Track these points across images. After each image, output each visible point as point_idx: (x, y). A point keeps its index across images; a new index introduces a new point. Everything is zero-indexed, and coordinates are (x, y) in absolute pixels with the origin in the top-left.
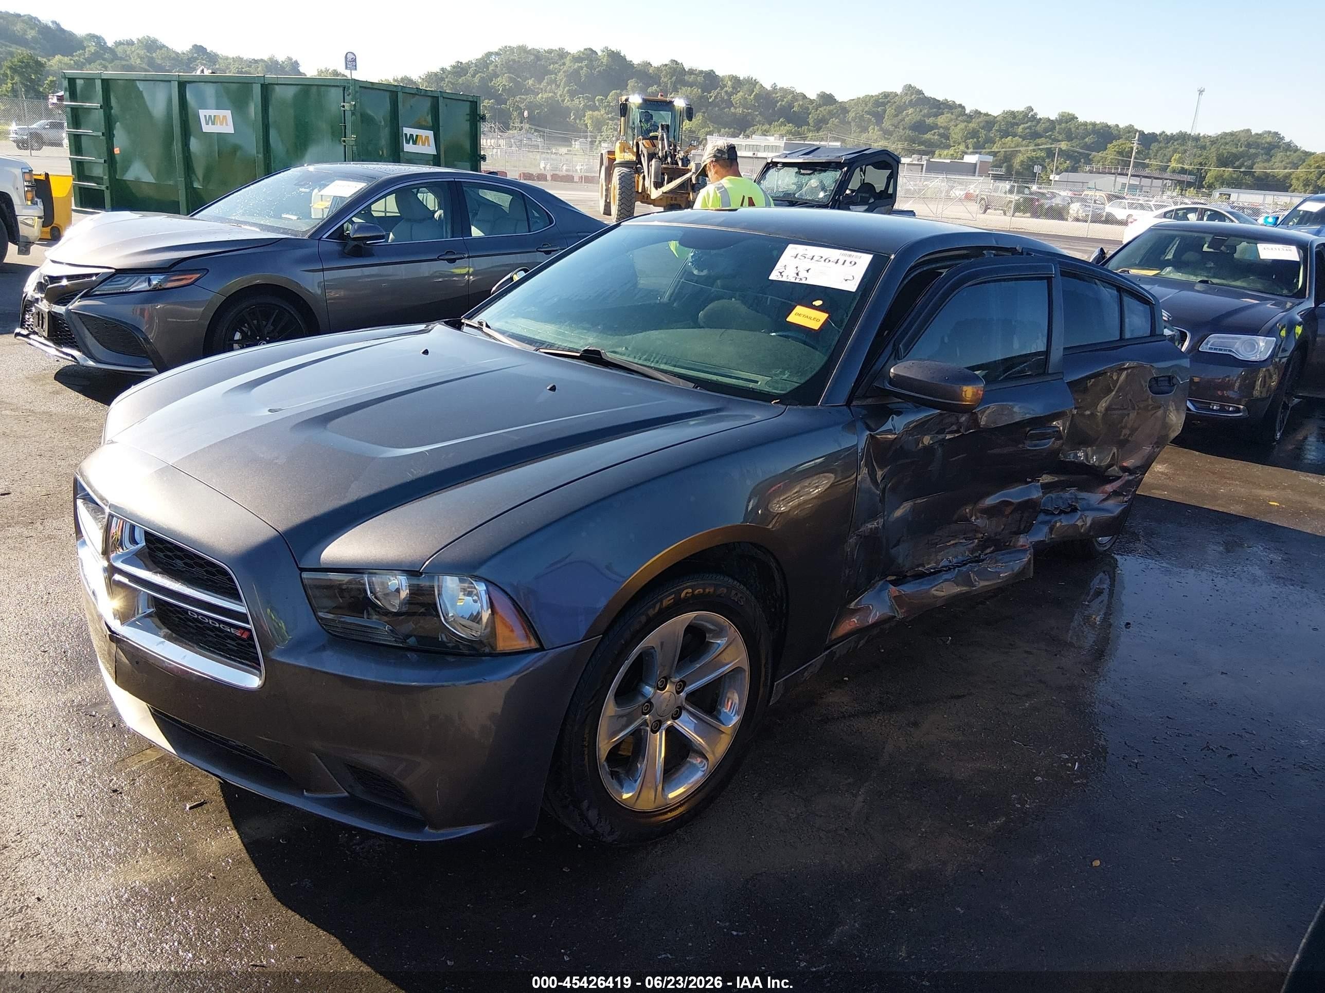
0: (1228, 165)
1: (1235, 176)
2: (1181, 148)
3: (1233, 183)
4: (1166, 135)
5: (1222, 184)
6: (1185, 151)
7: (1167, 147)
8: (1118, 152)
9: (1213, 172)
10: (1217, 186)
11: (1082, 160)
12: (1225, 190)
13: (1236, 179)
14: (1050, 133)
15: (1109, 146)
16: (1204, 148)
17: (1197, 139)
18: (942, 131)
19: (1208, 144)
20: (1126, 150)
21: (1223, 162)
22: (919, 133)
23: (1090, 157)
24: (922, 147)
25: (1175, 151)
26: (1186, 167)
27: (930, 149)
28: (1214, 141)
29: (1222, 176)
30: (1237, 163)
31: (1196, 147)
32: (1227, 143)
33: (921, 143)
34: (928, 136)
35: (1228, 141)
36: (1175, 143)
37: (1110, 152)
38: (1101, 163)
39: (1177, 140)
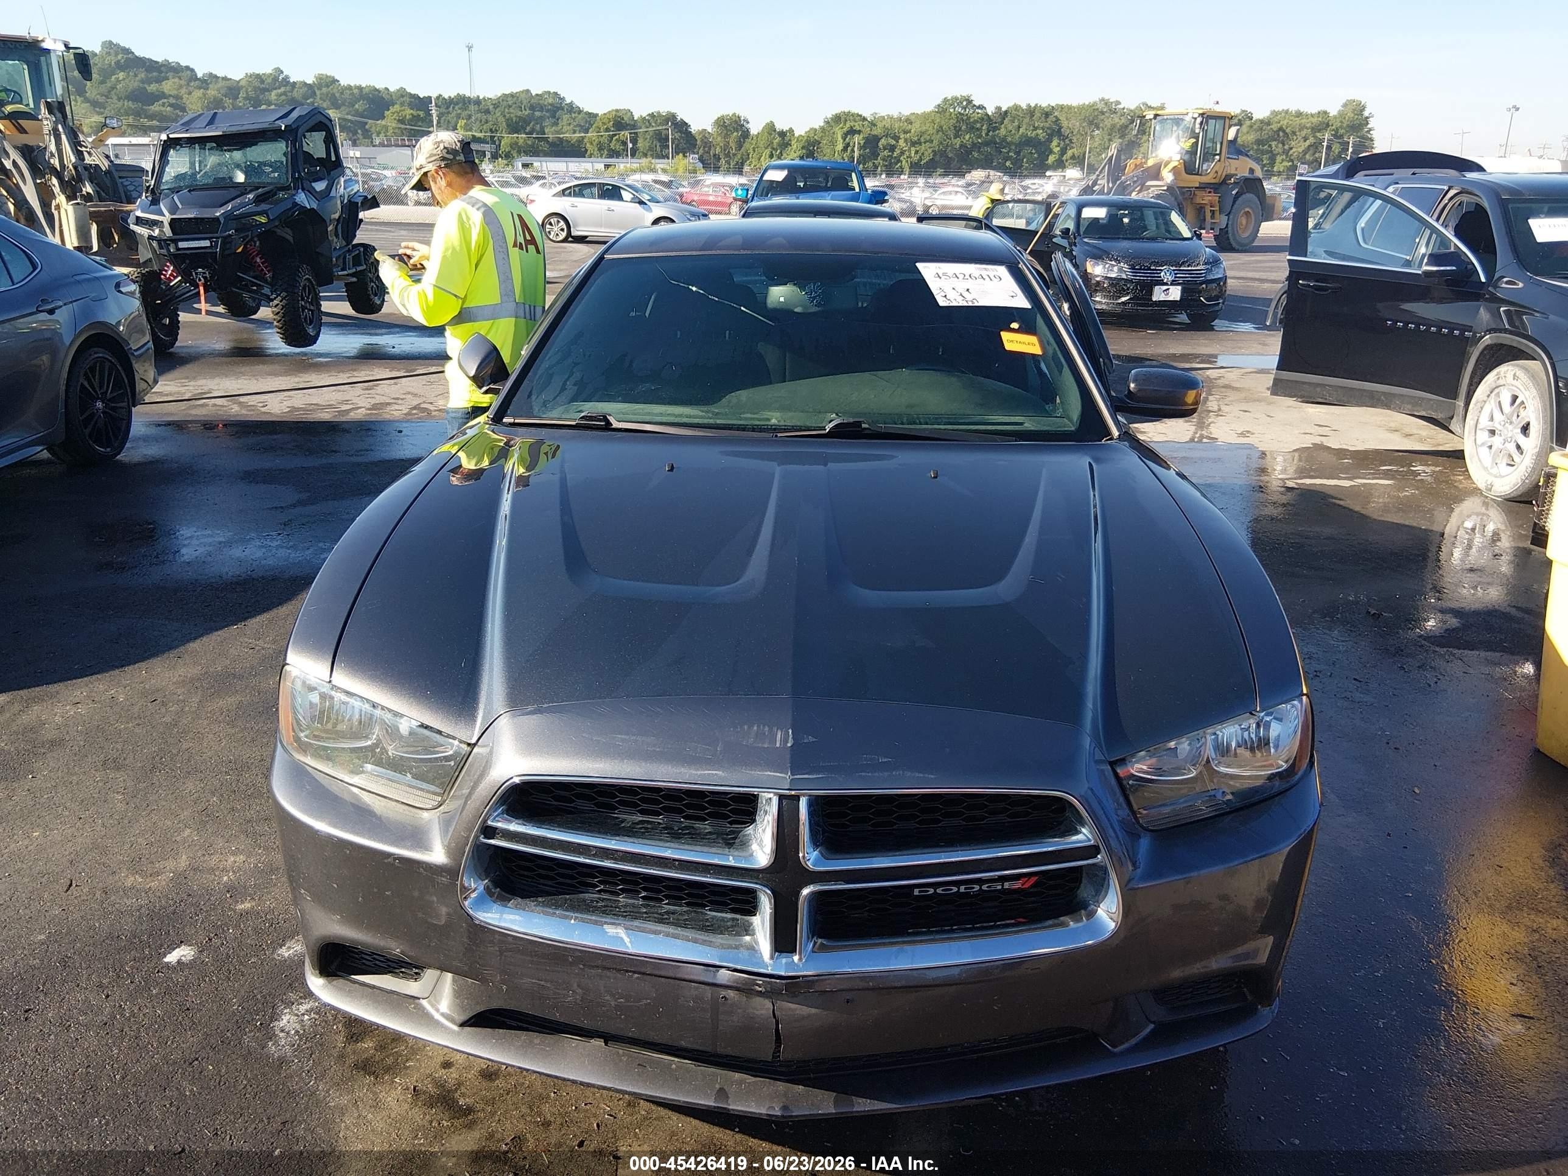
0: (520, 130)
1: (530, 143)
2: (465, 114)
3: (531, 151)
4: (444, 99)
5: (519, 152)
6: (470, 117)
7: (449, 113)
8: (399, 120)
9: (507, 139)
10: (515, 155)
11: (359, 131)
12: (527, 159)
13: (532, 146)
14: (311, 100)
15: (387, 113)
16: (487, 112)
17: (478, 102)
18: (172, 101)
19: (491, 107)
20: (408, 117)
21: (515, 127)
22: (143, 105)
23: (367, 127)
24: (155, 123)
25: (459, 117)
26: (478, 135)
27: (164, 125)
28: (497, 103)
29: (516, 143)
30: (528, 129)
31: (480, 111)
32: (510, 107)
33: (151, 117)
34: (156, 108)
35: (510, 103)
36: (456, 108)
37: (389, 121)
38: (383, 134)
39: (457, 104)
